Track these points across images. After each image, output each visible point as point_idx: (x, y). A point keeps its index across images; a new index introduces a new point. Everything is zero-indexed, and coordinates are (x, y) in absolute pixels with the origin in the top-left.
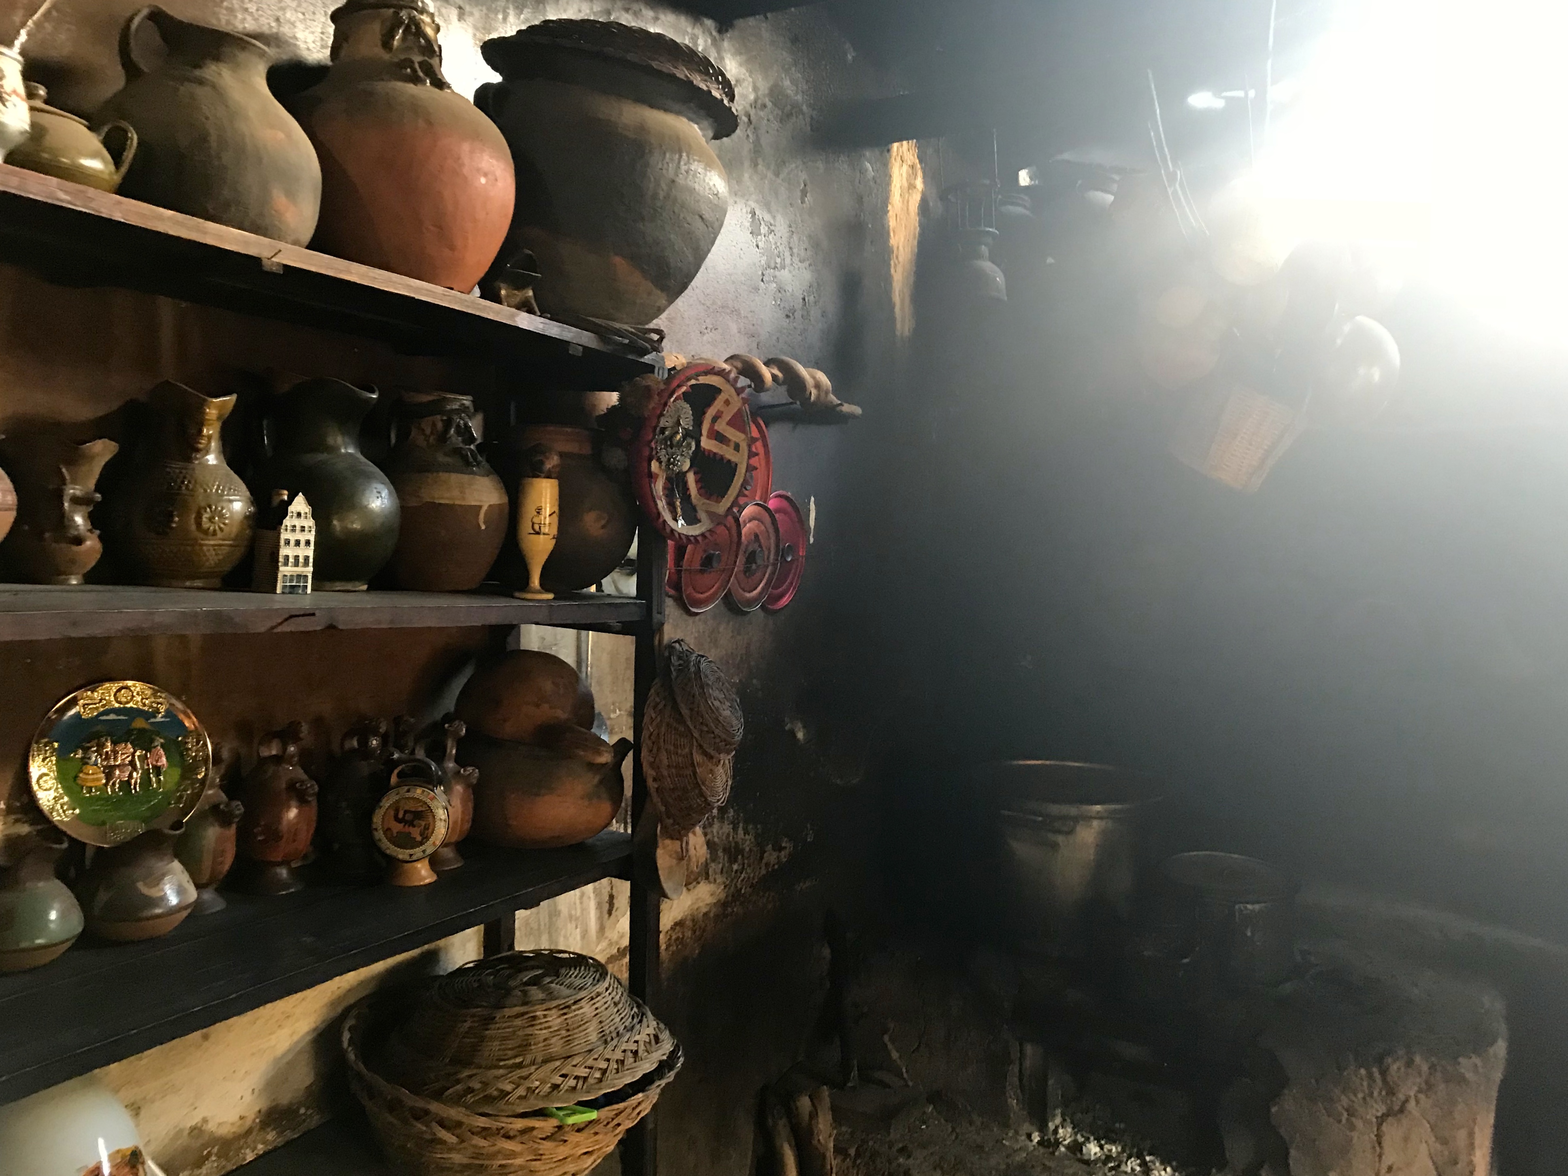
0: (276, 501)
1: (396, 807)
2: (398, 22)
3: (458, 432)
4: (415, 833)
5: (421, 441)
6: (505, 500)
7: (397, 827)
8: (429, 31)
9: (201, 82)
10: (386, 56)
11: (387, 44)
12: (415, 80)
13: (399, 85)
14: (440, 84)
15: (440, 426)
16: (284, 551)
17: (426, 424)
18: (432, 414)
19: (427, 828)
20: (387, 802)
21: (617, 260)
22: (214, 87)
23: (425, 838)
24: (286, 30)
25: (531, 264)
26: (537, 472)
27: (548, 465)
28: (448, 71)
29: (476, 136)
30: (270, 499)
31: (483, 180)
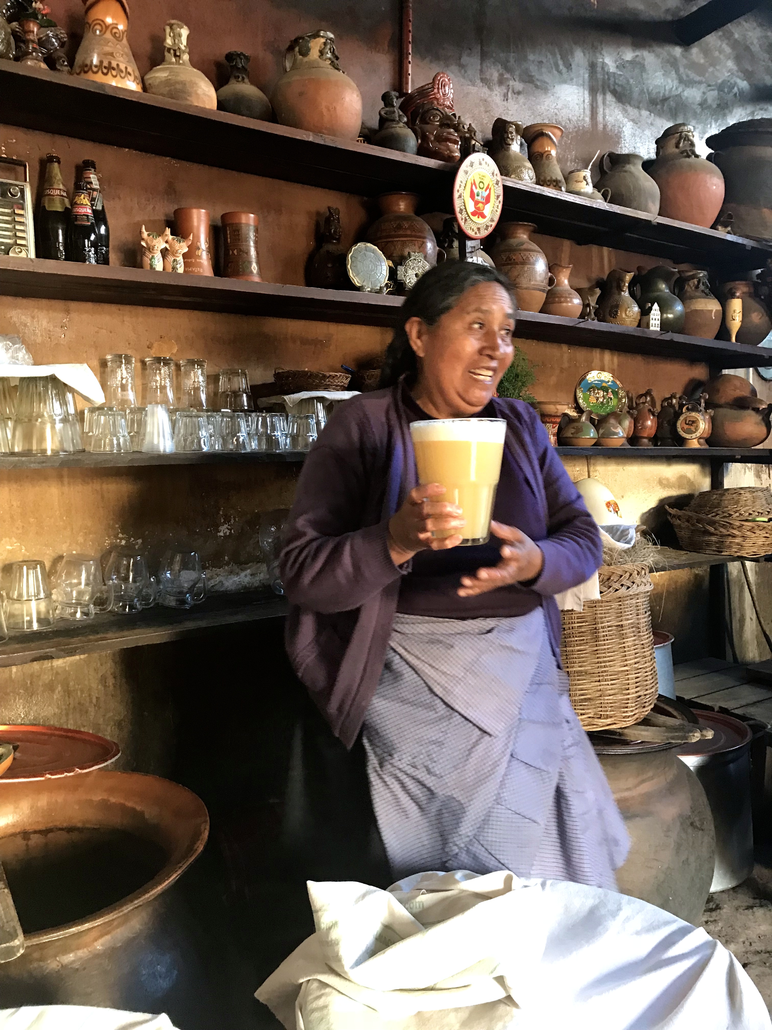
0: (647, 308)
1: (685, 419)
2: (681, 137)
3: (703, 284)
4: (693, 428)
5: (689, 289)
6: (721, 308)
7: (686, 427)
8: (691, 138)
9: (626, 171)
10: (677, 150)
11: (677, 146)
12: (689, 156)
13: (684, 159)
14: (697, 156)
15: (696, 283)
16: (651, 322)
17: (691, 283)
18: (693, 279)
19: (697, 426)
20: (682, 418)
21: (765, 210)
22: (630, 172)
23: (697, 430)
24: (637, 150)
25: (730, 216)
26: (733, 296)
27: (738, 294)
28: (698, 152)
29: (711, 172)
30: (645, 307)
31: (714, 187)
